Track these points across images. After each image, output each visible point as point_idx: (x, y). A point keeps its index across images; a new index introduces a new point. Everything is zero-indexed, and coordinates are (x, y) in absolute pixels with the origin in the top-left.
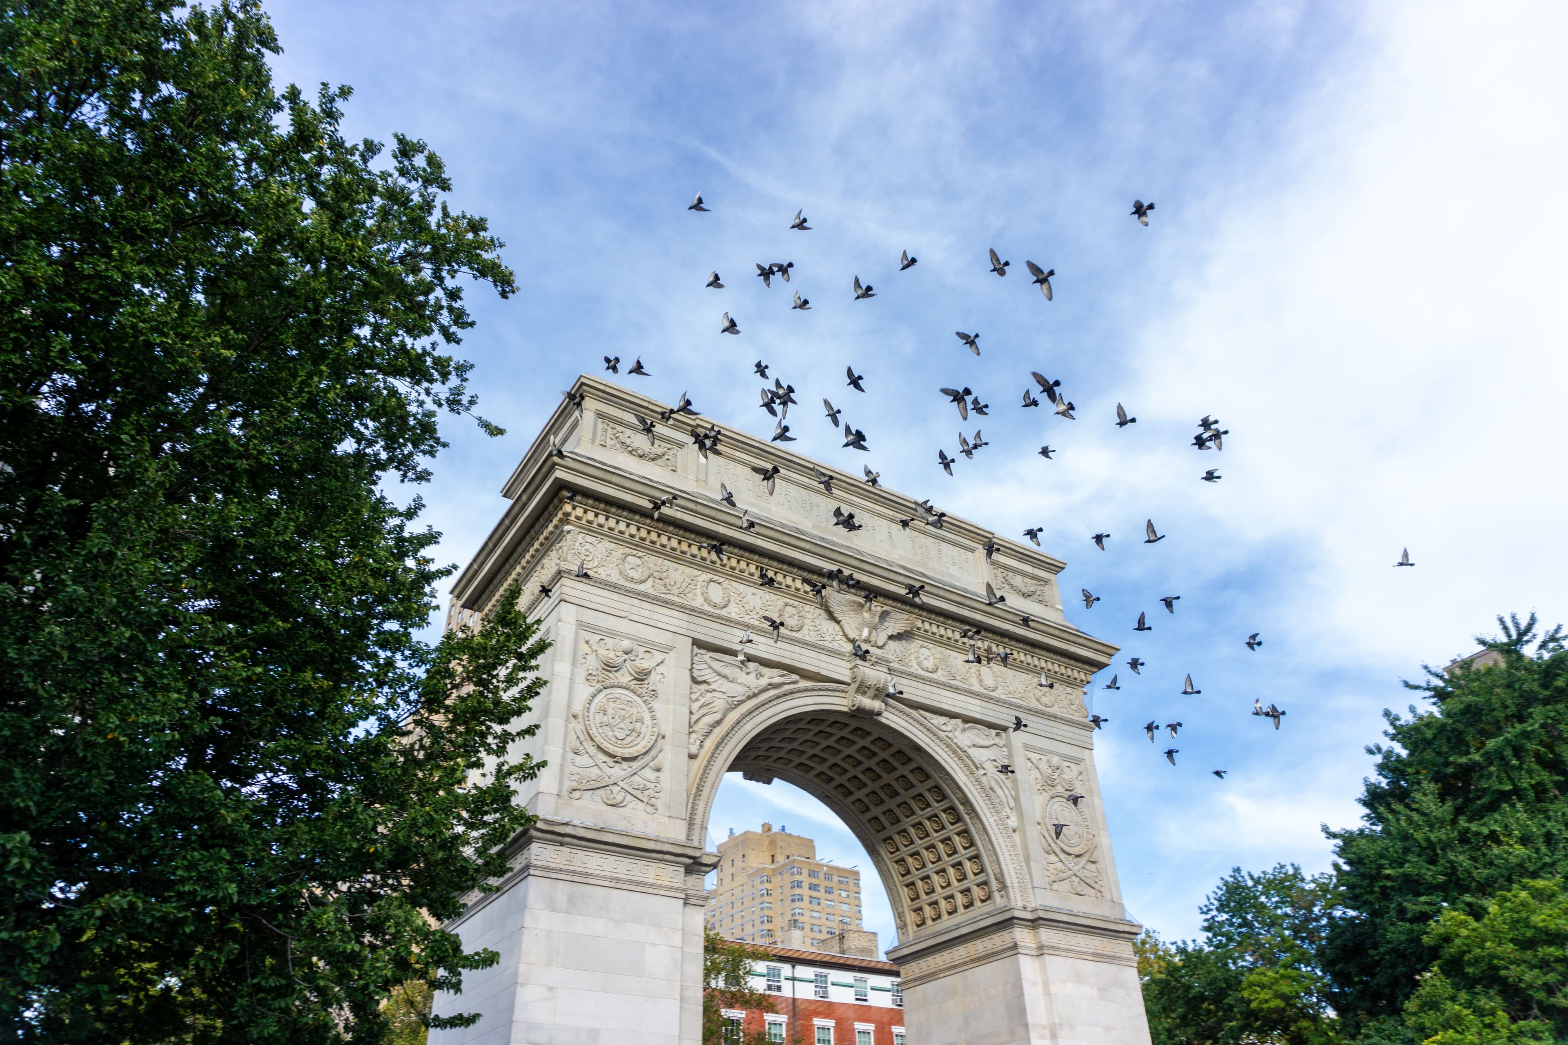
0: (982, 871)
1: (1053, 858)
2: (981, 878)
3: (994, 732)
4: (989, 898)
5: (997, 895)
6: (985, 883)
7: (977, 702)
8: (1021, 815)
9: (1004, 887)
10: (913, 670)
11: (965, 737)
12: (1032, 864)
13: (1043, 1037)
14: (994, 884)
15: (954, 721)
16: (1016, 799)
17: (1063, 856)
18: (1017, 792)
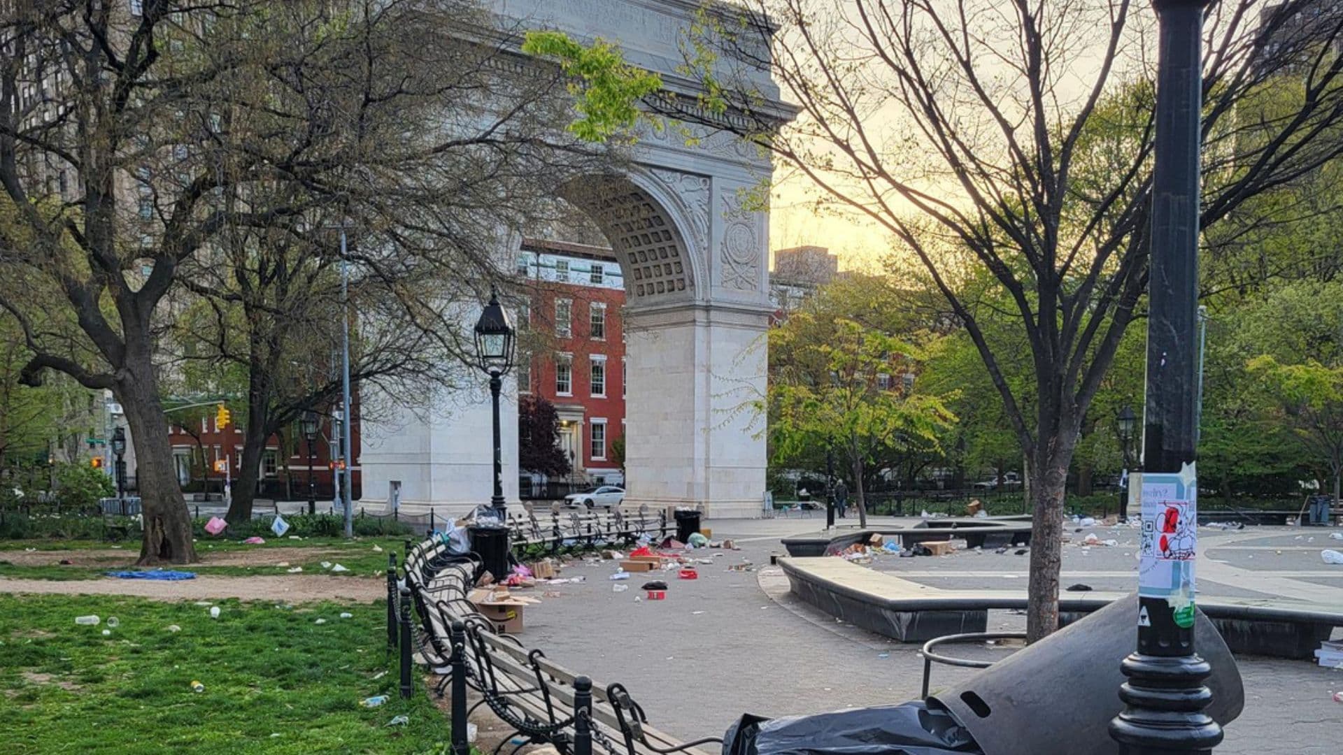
0: (682, 272)
1: (727, 266)
2: (681, 276)
3: (701, 179)
4: (684, 288)
5: (688, 289)
6: (683, 280)
7: (693, 159)
8: (710, 239)
9: (692, 284)
10: (651, 141)
11: (681, 186)
12: (713, 271)
13: (702, 371)
14: (687, 282)
15: (674, 174)
16: (709, 228)
17: (734, 265)
18: (711, 225)
